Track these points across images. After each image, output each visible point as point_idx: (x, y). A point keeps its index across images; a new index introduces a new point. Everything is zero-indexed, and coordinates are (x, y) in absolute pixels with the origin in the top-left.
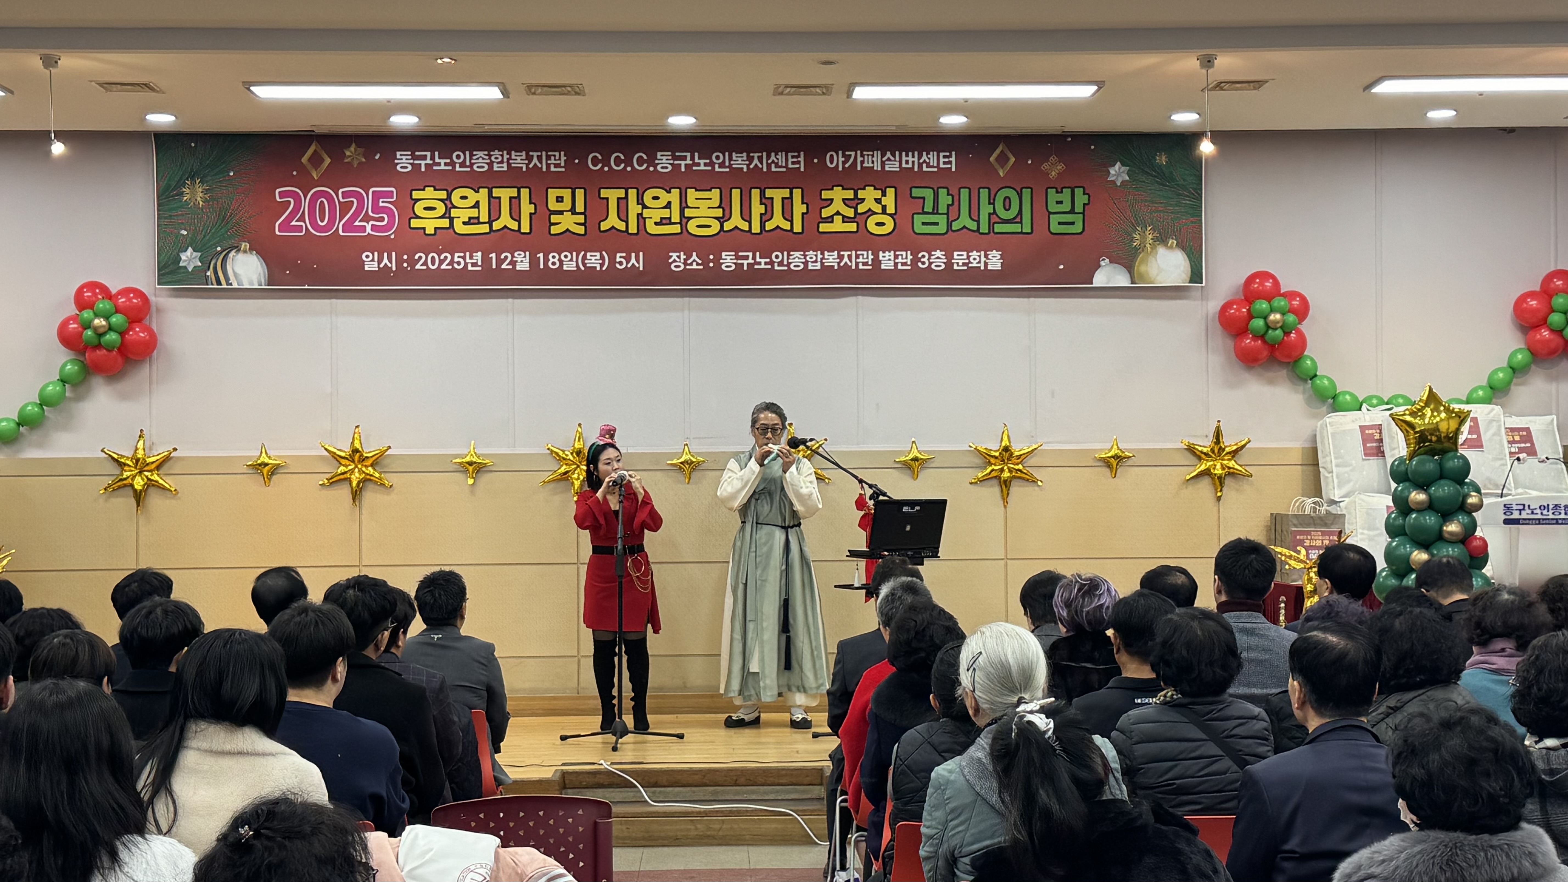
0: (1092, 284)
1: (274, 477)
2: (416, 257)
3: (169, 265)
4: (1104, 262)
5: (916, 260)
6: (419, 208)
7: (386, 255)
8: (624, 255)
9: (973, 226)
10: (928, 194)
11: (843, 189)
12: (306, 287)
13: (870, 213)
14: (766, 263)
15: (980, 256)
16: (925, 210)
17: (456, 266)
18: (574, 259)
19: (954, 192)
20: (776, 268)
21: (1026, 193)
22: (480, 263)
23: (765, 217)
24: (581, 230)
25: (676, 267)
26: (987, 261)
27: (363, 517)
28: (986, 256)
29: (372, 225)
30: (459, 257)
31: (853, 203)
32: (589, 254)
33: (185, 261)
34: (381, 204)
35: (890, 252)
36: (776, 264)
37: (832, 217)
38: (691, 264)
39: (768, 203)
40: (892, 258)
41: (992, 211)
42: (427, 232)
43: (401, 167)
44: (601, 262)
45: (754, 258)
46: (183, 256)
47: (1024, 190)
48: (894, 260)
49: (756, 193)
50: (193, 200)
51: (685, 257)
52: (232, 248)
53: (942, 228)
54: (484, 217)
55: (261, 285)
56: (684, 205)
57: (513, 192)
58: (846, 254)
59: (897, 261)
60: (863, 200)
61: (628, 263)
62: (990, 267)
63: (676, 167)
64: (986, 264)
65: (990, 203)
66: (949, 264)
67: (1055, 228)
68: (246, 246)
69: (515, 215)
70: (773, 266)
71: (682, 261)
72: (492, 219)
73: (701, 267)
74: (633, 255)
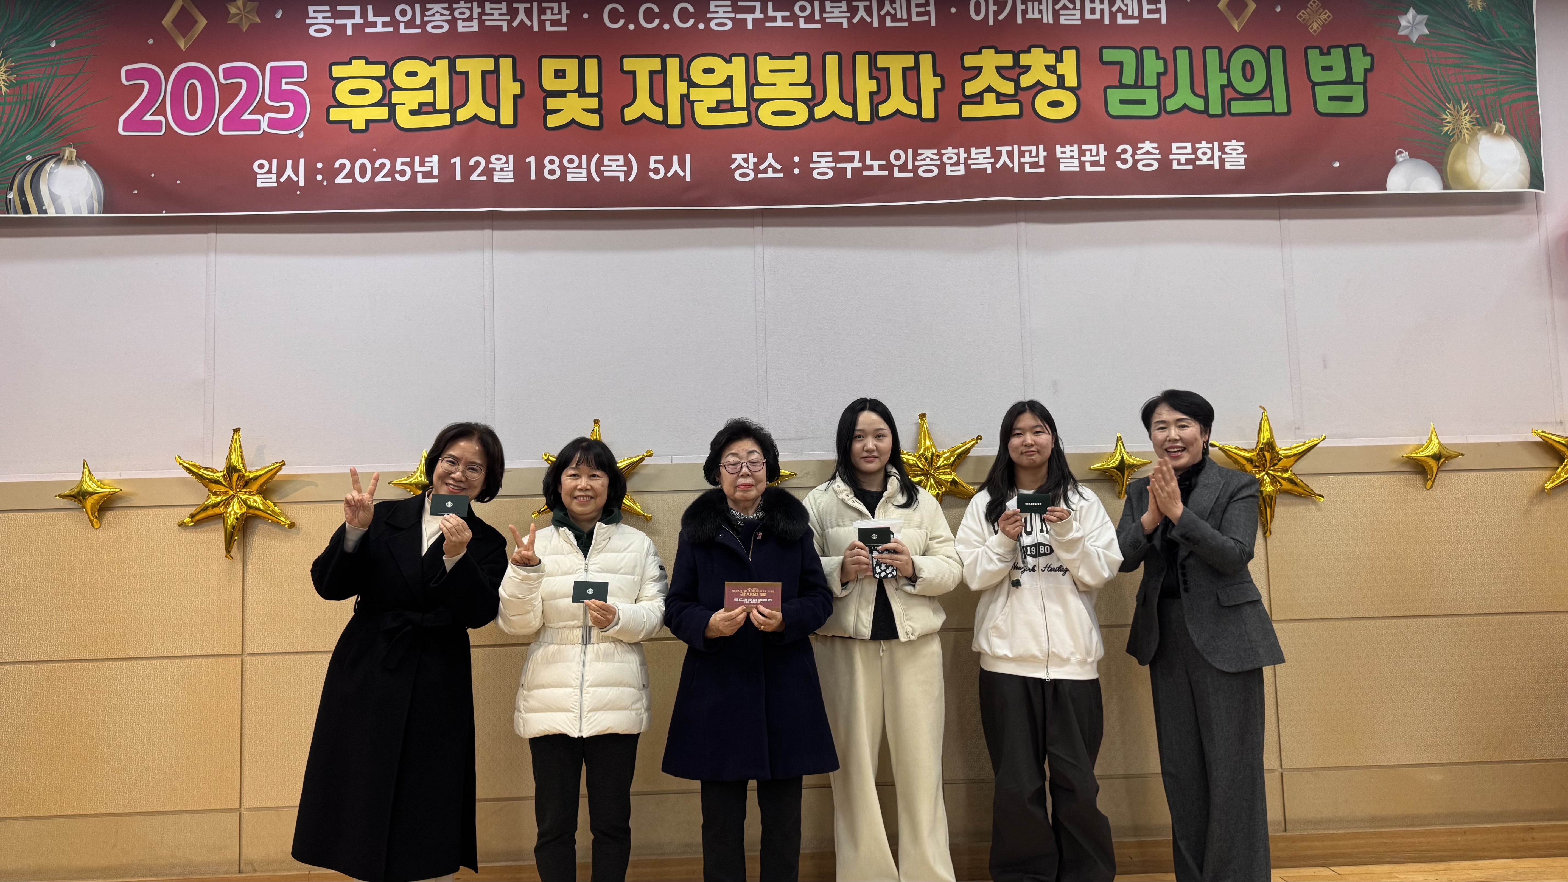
0: (1385, 190)
1: (109, 515)
2: (337, 165)
4: (1402, 157)
5: (1113, 157)
6: (342, 92)
7: (289, 163)
8: (661, 158)
9: (1198, 104)
10: (1128, 58)
11: (997, 52)
12: (164, 214)
13: (1040, 87)
14: (881, 168)
15: (1212, 149)
16: (1124, 81)
17: (397, 176)
18: (584, 165)
19: (1167, 53)
20: (897, 174)
21: (1276, 56)
22: (435, 172)
23: (879, 97)
24: (593, 120)
25: (741, 175)
26: (1224, 156)
27: (248, 576)
28: (1222, 149)
29: (269, 118)
30: (403, 164)
31: (1013, 74)
32: (606, 158)
34: (284, 87)
35: (1071, 146)
36: (896, 169)
37: (980, 94)
38: (765, 171)
39: (880, 75)
40: (1076, 155)
41: (1226, 82)
42: (354, 128)
43: (316, 31)
44: (625, 169)
45: (862, 159)
47: (1272, 51)
48: (1079, 159)
49: (862, 61)
51: (755, 160)
52: (49, 157)
53: (1151, 108)
54: (443, 103)
55: (93, 213)
56: (752, 81)
57: (488, 64)
58: (1004, 149)
59: (1083, 159)
60: (1027, 68)
61: (667, 170)
62: (1228, 166)
63: (740, 24)
64: (1222, 161)
65: (1221, 71)
66: (1165, 162)
67: (1324, 105)
68: (71, 153)
69: (492, 98)
70: (891, 172)
71: (751, 166)
72: (454, 106)
73: (781, 175)
74: (675, 158)
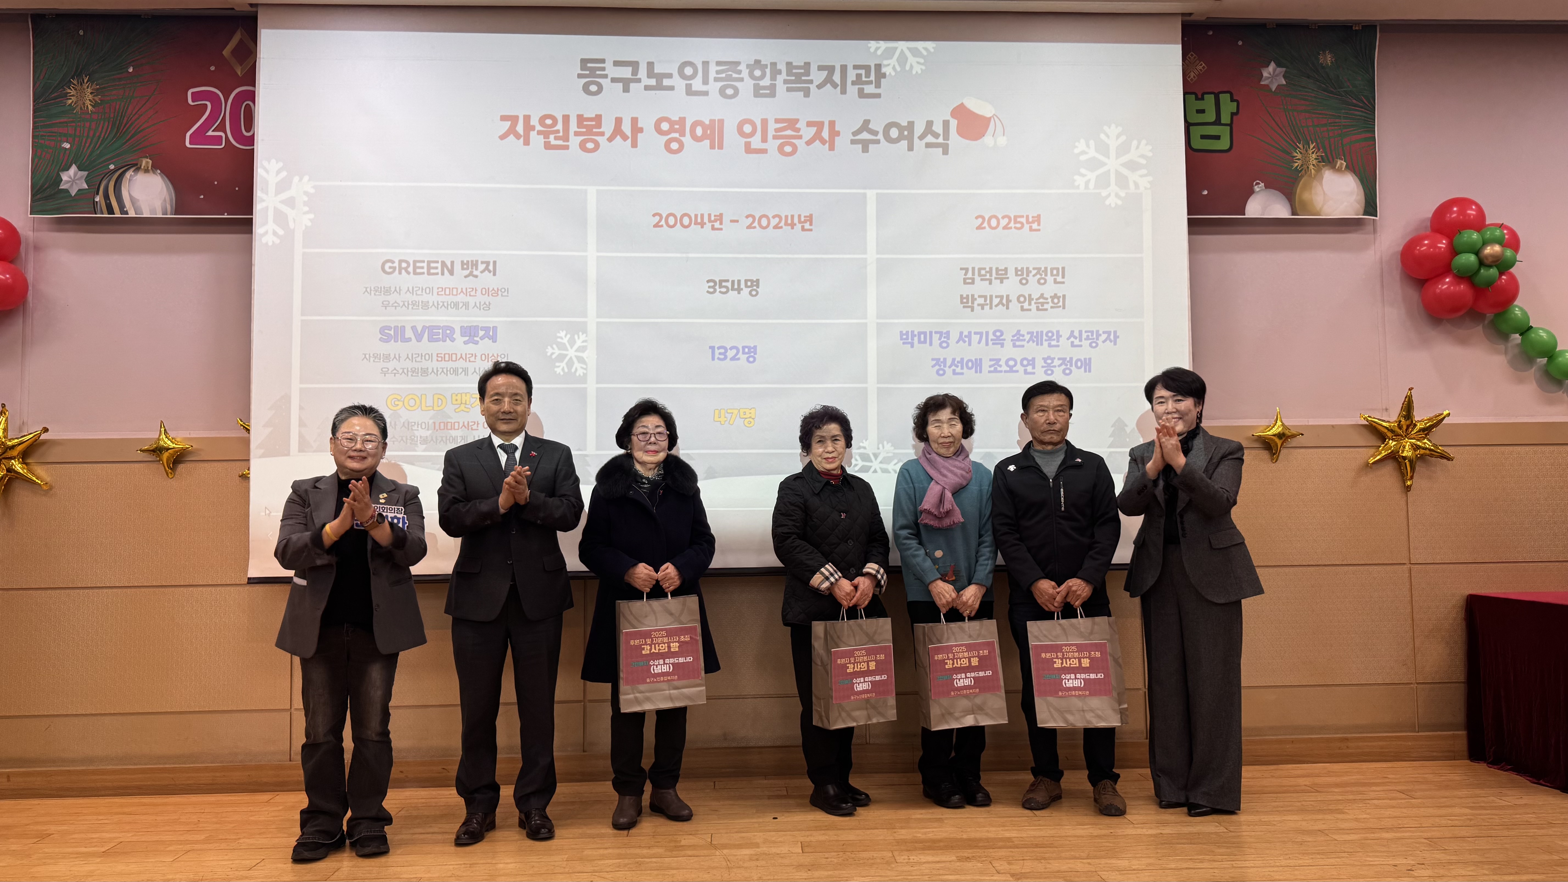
3: (46, 189)
4: (1259, 187)
12: (226, 216)
33: (67, 182)
46: (65, 177)
50: (80, 103)
52: (129, 166)
55: (167, 215)
67: (1196, 143)
68: (147, 163)
